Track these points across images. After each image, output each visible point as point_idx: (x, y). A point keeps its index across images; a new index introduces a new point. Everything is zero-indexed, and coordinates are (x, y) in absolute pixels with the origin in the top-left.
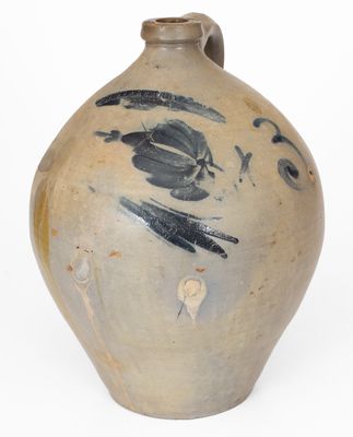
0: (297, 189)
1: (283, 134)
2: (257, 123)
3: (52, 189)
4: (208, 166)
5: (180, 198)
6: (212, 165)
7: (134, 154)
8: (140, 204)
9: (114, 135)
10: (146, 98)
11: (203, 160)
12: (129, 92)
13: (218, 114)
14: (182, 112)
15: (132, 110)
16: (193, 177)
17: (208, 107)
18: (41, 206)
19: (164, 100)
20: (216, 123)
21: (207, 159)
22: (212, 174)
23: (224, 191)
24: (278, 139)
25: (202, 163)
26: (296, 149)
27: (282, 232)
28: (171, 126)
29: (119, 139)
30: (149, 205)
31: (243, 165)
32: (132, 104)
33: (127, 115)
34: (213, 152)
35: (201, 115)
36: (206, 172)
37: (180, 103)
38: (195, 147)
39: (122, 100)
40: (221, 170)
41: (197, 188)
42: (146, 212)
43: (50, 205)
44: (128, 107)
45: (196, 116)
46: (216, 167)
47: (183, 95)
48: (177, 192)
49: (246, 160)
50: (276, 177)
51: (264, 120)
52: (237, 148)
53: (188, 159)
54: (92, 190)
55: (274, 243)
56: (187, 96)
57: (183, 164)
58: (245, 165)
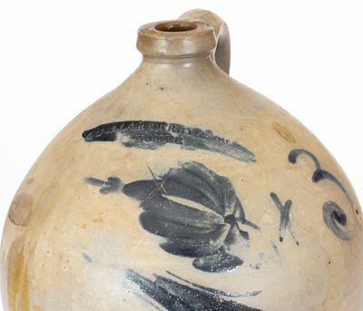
0: (346, 239)
1: (323, 168)
2: (292, 158)
3: (31, 252)
4: (240, 224)
5: (206, 268)
6: (244, 221)
7: (141, 211)
8: (154, 279)
9: (112, 184)
10: (151, 133)
11: (232, 216)
12: (127, 124)
13: (245, 150)
14: (199, 151)
15: (134, 150)
16: (221, 241)
17: (231, 142)
18: (18, 273)
19: (175, 135)
20: (243, 164)
21: (237, 215)
22: (245, 234)
23: (262, 255)
24: (319, 175)
25: (231, 219)
26: (339, 184)
27: (333, 298)
28: (188, 171)
29: (120, 190)
30: (165, 280)
31: (282, 218)
32: (134, 141)
33: (128, 155)
34: (244, 204)
35: (224, 153)
36: (237, 233)
37: (196, 138)
38: (221, 198)
39: (119, 135)
40: (256, 227)
41: (227, 255)
42: (163, 289)
43: (30, 273)
44: (128, 145)
45: (218, 155)
46: (249, 224)
47: (199, 127)
48: (201, 261)
49: (285, 211)
50: (323, 228)
51: (300, 151)
52: (273, 195)
53: (214, 217)
54: (87, 258)
56: (203, 128)
57: (207, 223)
58: (285, 218)
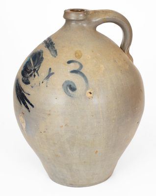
0: (70, 96)
1: (82, 71)
2: (70, 62)
6: (37, 72)
11: (35, 69)
13: (56, 53)
17: (55, 49)
23: (35, 84)
31: (47, 77)
40: (38, 75)
47: (54, 42)
49: (50, 75)
51: (76, 62)
52: (50, 69)
55: (49, 114)
58: (48, 77)
